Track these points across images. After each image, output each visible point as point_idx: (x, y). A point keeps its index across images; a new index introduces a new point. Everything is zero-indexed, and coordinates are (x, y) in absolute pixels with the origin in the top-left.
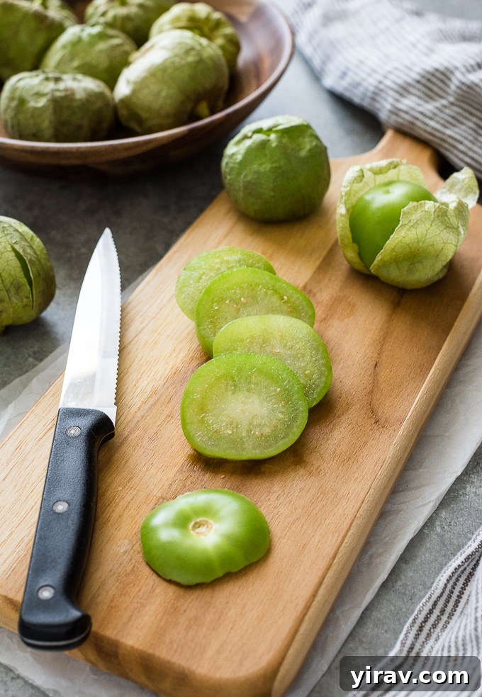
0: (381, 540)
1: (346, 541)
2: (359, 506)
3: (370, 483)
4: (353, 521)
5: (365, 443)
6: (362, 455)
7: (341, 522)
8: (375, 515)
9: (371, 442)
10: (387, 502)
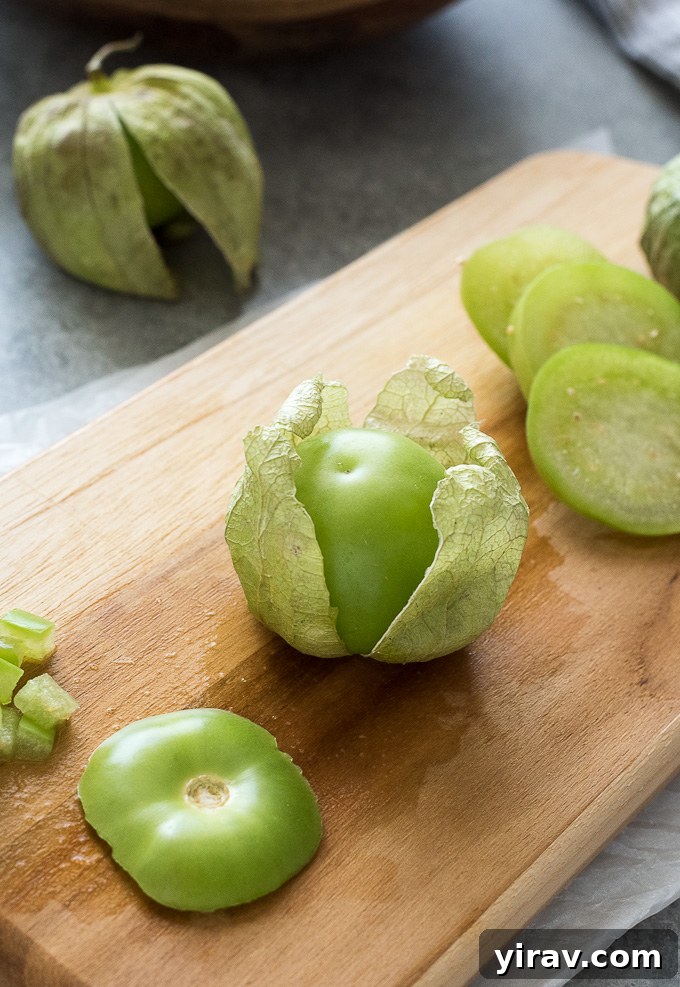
0: (588, 904)
1: (514, 886)
2: (560, 827)
3: (594, 791)
4: (541, 852)
5: (609, 716)
6: (596, 736)
7: (517, 849)
8: (586, 856)
9: (620, 716)
10: (617, 837)
